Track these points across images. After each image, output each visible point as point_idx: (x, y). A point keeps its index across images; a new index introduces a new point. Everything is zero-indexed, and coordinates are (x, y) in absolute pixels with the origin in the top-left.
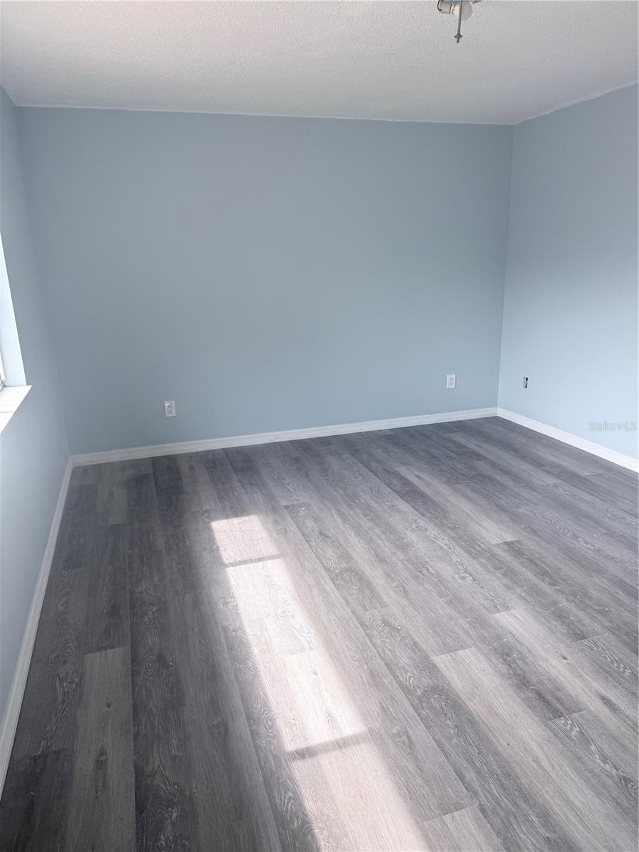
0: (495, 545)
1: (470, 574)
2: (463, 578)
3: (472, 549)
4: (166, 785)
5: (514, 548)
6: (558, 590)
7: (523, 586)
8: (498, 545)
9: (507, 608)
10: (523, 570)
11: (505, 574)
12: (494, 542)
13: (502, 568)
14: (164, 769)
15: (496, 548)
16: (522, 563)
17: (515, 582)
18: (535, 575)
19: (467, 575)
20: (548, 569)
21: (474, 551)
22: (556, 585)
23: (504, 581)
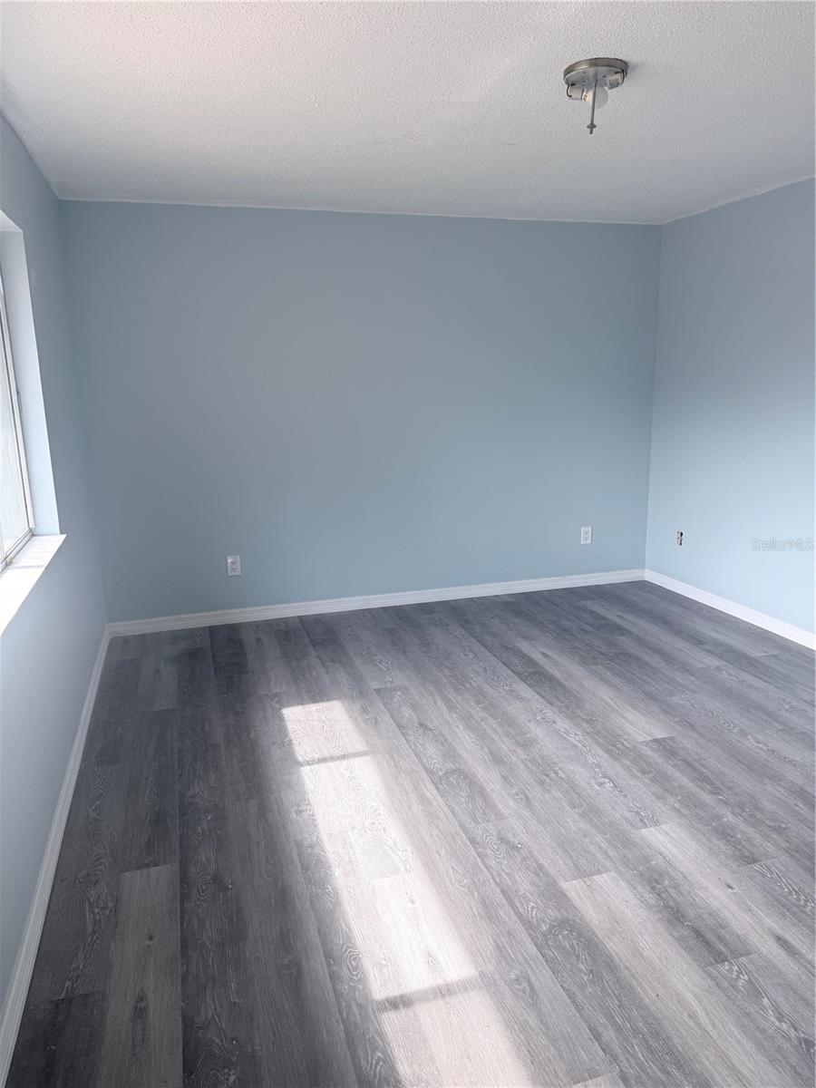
0: (642, 743)
1: (610, 780)
2: (601, 784)
4: (222, 1041)
5: (666, 748)
6: (721, 800)
7: (676, 795)
8: (646, 743)
9: (656, 823)
10: (678, 774)
11: (654, 780)
12: (640, 739)
13: (651, 772)
14: (220, 1020)
15: (643, 747)
16: (674, 766)
17: (667, 791)
18: (692, 781)
19: (607, 780)
20: (709, 774)
21: (615, 750)
22: (718, 794)
23: (653, 789)
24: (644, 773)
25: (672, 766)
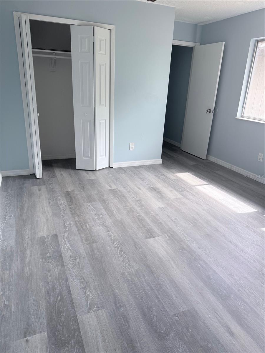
0: (160, 236)
1: (172, 220)
2: (176, 219)
3: (172, 233)
5: (150, 234)
6: (138, 213)
7: (151, 215)
8: (159, 236)
9: (160, 208)
10: (149, 222)
11: (158, 220)
12: (160, 238)
13: (158, 223)
15: (159, 234)
16: (149, 225)
17: (154, 217)
18: (145, 220)
19: (174, 220)
20: (138, 222)
21: (171, 232)
22: (138, 215)
23: (159, 217)
24: (161, 223)
25: (150, 226)
